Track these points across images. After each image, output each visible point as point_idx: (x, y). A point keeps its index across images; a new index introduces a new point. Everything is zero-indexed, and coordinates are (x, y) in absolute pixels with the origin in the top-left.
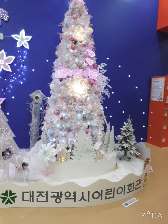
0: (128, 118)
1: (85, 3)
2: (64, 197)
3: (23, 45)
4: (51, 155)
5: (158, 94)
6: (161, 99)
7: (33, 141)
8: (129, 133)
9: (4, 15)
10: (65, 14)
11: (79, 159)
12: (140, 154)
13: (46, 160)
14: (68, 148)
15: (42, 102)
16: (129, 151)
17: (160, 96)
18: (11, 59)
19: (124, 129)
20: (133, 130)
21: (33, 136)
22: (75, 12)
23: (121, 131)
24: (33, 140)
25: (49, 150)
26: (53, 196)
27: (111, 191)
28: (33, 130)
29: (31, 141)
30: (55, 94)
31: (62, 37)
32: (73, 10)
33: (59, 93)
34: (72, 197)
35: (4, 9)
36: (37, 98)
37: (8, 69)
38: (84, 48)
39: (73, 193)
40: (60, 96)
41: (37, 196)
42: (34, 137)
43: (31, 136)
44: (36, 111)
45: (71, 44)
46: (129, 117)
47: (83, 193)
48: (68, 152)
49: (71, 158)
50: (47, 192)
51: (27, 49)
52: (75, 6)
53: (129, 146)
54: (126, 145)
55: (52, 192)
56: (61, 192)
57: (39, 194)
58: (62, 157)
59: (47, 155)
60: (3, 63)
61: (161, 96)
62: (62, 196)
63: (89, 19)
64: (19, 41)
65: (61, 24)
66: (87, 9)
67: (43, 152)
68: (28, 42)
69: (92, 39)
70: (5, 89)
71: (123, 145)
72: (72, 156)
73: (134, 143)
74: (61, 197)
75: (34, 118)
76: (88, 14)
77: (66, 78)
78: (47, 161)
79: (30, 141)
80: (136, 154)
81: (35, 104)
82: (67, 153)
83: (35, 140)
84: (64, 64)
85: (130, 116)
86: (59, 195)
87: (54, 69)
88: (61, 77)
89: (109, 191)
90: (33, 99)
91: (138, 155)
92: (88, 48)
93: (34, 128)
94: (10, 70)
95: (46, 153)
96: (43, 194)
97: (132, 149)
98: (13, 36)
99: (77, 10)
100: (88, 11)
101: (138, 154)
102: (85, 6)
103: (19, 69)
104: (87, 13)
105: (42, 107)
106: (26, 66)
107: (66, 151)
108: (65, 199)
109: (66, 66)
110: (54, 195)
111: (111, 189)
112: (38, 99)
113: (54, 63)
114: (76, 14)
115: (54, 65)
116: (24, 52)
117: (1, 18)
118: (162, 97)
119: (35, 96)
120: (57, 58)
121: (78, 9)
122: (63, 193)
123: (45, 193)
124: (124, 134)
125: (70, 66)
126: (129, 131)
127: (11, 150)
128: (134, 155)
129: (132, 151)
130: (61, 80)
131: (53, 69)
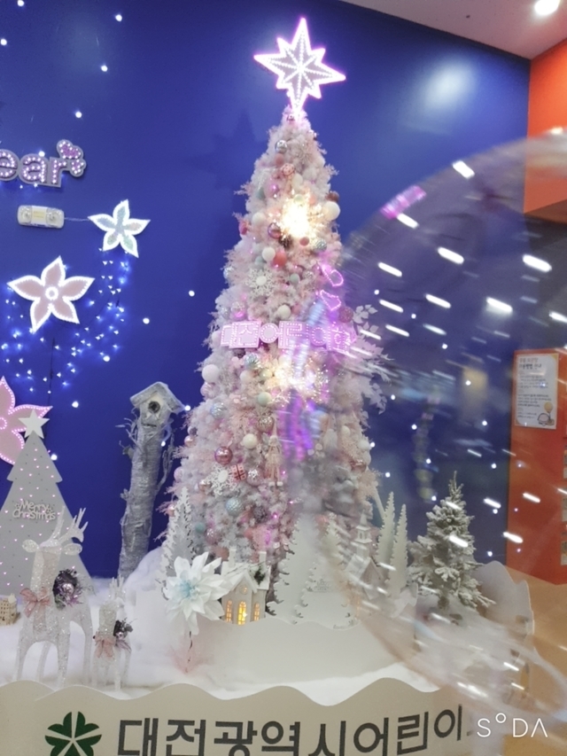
0: (451, 481)
1: (315, 134)
2: (258, 741)
3: (119, 245)
4: (208, 595)
5: (538, 406)
6: (550, 421)
7: (133, 553)
8: (454, 529)
9: (73, 159)
10: (257, 163)
11: (298, 612)
12: (493, 602)
13: (193, 612)
14: (259, 577)
15: (169, 420)
16: (455, 590)
17: (545, 412)
18: (82, 284)
19: (439, 516)
20: (467, 519)
21: (132, 536)
22: (288, 156)
23: (428, 524)
24: (131, 549)
25: (199, 578)
26: (221, 737)
27: (417, 725)
28: (135, 514)
29: (123, 553)
30: (217, 397)
31: (248, 226)
32: (283, 151)
33: (231, 392)
34: (285, 741)
35: (74, 143)
36: (154, 407)
37: (69, 314)
38: (313, 261)
39: (292, 728)
40: (236, 401)
41: (169, 738)
42: (134, 538)
43: (127, 533)
44: (149, 449)
45: (275, 248)
46: (455, 477)
47: (323, 727)
48: (258, 590)
49: (271, 610)
50: (203, 722)
51: (131, 258)
52: (289, 142)
53: (457, 572)
54: (446, 572)
55: (219, 724)
56: (250, 724)
57: (175, 728)
58: (239, 607)
59: (193, 597)
60: (55, 297)
61: (549, 412)
62: (254, 737)
63: (329, 178)
64: (110, 232)
65: (244, 189)
66: (324, 152)
67: (181, 585)
68: (136, 236)
69: (336, 235)
70: (52, 376)
71: (438, 571)
72: (271, 605)
73: (471, 565)
74: (249, 741)
75: (141, 472)
76: (326, 164)
77: (257, 346)
78: (195, 616)
79: (120, 551)
80: (478, 603)
81: (146, 427)
82: (256, 591)
83: (137, 548)
84: (252, 304)
85: (458, 475)
86: (245, 736)
87: (218, 320)
88: (240, 345)
89: (410, 724)
90: (141, 411)
91: (486, 605)
92: (323, 262)
93: (138, 507)
94: (75, 319)
95: (190, 588)
96: (189, 730)
97: (465, 586)
98: (95, 219)
99: (294, 152)
100: (324, 156)
101: (487, 602)
102: (316, 143)
103: (101, 315)
104: (323, 161)
105: (167, 438)
106: (123, 306)
107: (254, 584)
108: (264, 749)
109: (258, 311)
110: (225, 735)
111: (416, 718)
112: (156, 412)
113: (217, 301)
114: (291, 162)
115: (217, 307)
116: (122, 264)
117: (65, 167)
118: (554, 416)
119: (149, 402)
120: (227, 286)
121: (298, 151)
122: (258, 727)
123: (198, 726)
124: (438, 532)
125: (270, 313)
126: (454, 522)
127: (77, 575)
128: (472, 606)
129: (465, 590)
130: (241, 353)
131: (213, 318)
